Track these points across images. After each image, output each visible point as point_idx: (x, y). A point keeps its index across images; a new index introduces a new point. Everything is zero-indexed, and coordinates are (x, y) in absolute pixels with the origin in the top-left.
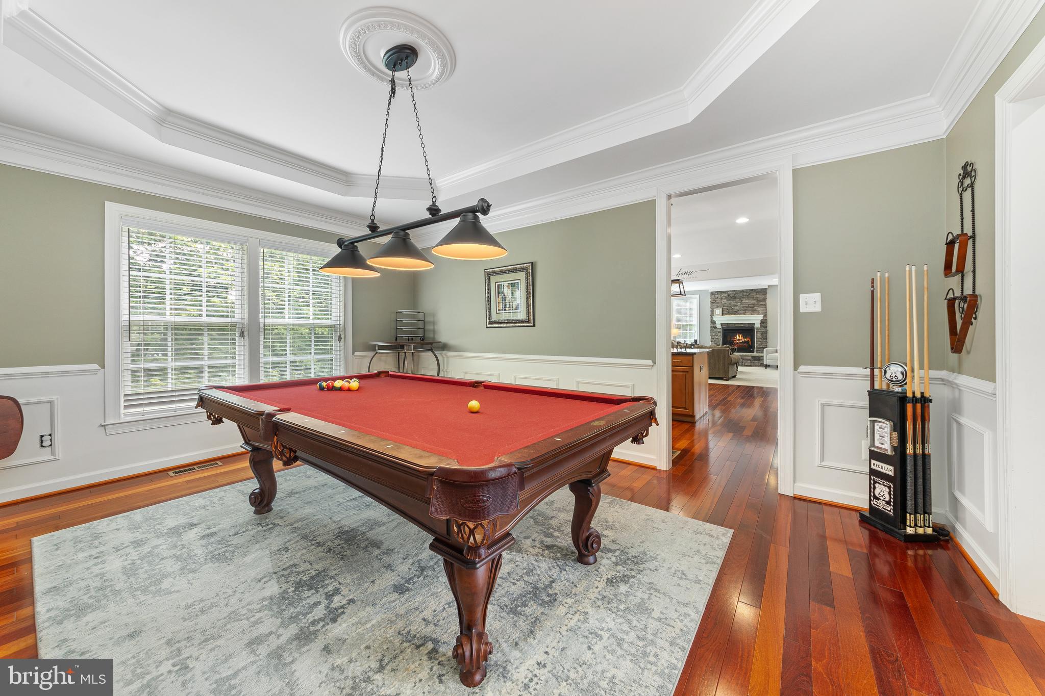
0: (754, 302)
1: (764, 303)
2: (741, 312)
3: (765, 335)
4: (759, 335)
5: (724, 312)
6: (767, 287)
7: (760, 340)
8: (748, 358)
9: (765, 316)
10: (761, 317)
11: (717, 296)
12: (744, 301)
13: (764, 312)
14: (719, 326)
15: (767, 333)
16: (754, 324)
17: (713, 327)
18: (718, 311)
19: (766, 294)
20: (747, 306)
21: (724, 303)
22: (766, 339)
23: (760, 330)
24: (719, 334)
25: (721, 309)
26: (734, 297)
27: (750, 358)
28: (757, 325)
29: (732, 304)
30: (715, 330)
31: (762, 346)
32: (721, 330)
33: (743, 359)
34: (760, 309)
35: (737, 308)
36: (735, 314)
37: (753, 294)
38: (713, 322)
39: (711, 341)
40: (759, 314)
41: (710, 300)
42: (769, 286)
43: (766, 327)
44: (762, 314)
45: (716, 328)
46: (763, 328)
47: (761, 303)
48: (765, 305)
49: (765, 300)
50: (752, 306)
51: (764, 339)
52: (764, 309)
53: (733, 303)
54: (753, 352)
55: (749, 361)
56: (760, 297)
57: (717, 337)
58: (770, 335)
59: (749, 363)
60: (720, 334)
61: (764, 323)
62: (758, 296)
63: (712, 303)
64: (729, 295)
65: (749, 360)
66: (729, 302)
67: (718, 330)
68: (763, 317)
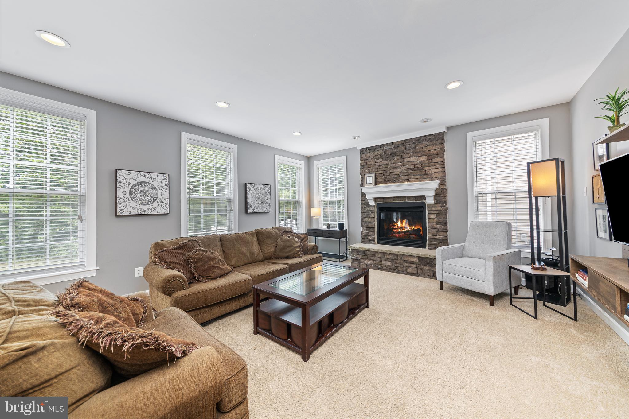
0: (422, 159)
1: (440, 160)
2: (403, 178)
3: (444, 216)
4: (433, 216)
5: (378, 180)
6: (444, 130)
7: (435, 225)
8: (412, 259)
9: (443, 181)
10: (435, 184)
11: (368, 155)
12: (406, 160)
13: (441, 175)
14: (372, 202)
15: (446, 214)
16: (423, 197)
17: (365, 204)
18: (370, 179)
19: (443, 143)
20: (412, 166)
21: (378, 164)
22: (446, 224)
23: (434, 209)
24: (372, 215)
25: (373, 175)
26: (393, 154)
27: (415, 260)
28: (430, 200)
29: (390, 165)
30: (367, 208)
31: (438, 237)
32: (375, 209)
33: (404, 261)
34: (434, 171)
35: (397, 171)
36: (394, 182)
37: (421, 146)
38: (363, 195)
39: (363, 226)
40: (431, 179)
41: (360, 162)
42: (448, 128)
43: (445, 203)
44: (437, 178)
45: (368, 205)
46: (440, 205)
47: (435, 160)
48: (443, 163)
49: (441, 153)
50: (420, 166)
51: (441, 224)
52: (441, 170)
53: (390, 163)
54: (424, 246)
55: (414, 266)
56: (432, 149)
57: (370, 220)
58: (451, 218)
59: (413, 268)
60: (375, 215)
61: (440, 195)
62: (430, 148)
63: (362, 166)
64: (385, 152)
65: (413, 263)
66: (385, 163)
67: (371, 209)
68: (440, 184)
